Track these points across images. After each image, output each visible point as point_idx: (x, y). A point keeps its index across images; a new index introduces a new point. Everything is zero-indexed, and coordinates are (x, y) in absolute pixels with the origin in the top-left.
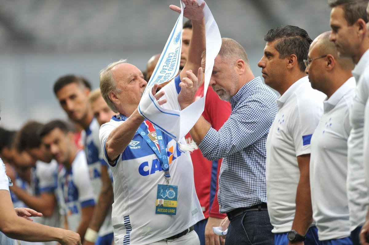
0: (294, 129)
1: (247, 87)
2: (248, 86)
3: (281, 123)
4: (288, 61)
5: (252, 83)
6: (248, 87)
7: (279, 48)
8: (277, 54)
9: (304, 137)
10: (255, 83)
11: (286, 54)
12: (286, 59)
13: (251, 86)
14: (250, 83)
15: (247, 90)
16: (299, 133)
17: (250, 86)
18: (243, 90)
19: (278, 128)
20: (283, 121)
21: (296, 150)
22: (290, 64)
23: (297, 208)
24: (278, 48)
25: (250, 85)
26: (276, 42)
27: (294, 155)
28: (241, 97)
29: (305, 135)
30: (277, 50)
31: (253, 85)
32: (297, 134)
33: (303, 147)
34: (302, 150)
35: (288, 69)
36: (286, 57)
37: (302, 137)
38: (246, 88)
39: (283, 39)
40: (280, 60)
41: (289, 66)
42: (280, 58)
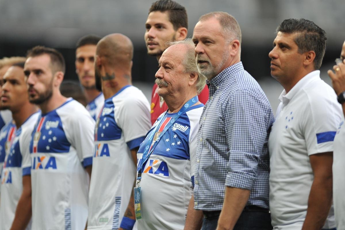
0: (305, 127)
1: (228, 71)
2: (230, 70)
3: (289, 120)
4: (305, 57)
5: (235, 68)
6: (230, 72)
7: (299, 42)
8: (296, 48)
9: (318, 135)
10: (237, 68)
11: (305, 49)
12: (304, 54)
13: (233, 71)
14: (232, 68)
15: (228, 74)
16: (312, 131)
17: (231, 71)
18: (224, 74)
19: (286, 126)
20: (292, 118)
21: (308, 148)
22: (307, 61)
23: (308, 210)
24: (297, 41)
25: (232, 69)
26: (296, 35)
27: (306, 154)
28: (220, 82)
29: (319, 132)
30: (296, 43)
31: (235, 70)
32: (310, 131)
33: (317, 145)
34: (316, 148)
35: (304, 65)
36: (305, 52)
37: (315, 135)
38: (227, 73)
39: (303, 33)
40: (299, 54)
41: (306, 62)
42: (299, 52)
